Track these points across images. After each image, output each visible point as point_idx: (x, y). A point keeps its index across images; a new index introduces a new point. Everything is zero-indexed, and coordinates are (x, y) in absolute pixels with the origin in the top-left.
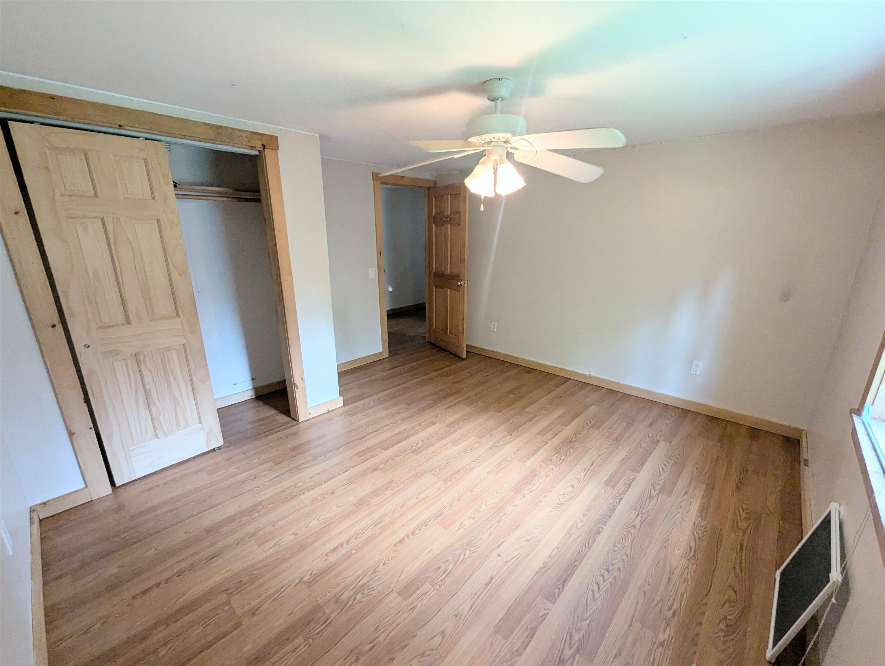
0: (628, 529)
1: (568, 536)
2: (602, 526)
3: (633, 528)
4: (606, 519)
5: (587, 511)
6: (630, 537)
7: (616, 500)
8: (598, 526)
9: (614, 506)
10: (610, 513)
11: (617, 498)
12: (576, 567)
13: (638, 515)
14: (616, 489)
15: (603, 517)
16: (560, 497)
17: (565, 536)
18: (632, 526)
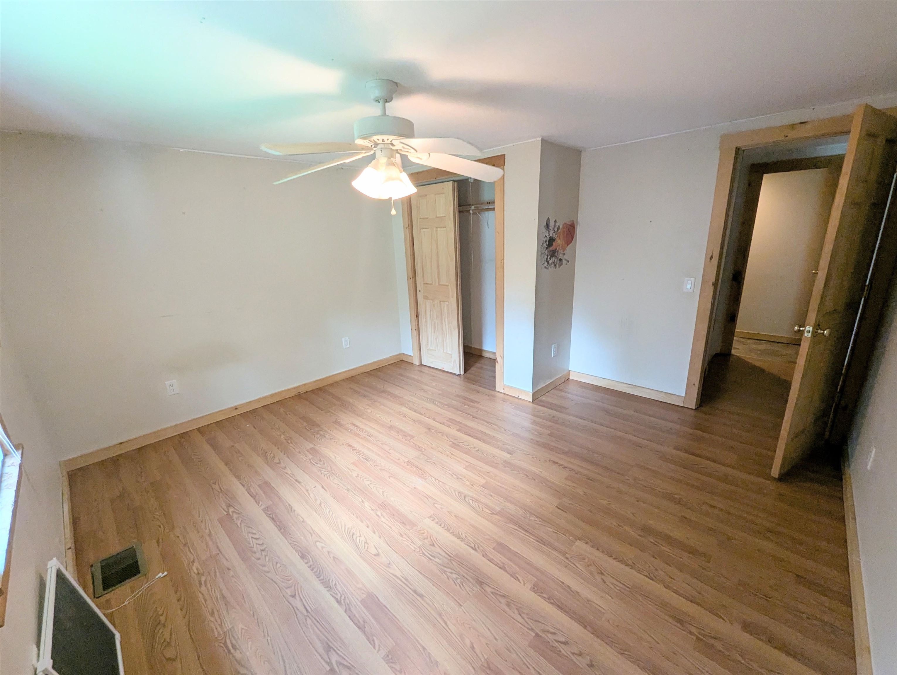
0: (293, 587)
1: (312, 532)
2: (309, 564)
3: (293, 594)
4: (317, 571)
5: (334, 557)
6: (283, 584)
7: (339, 595)
8: (310, 559)
9: (331, 588)
10: (323, 579)
11: (343, 597)
12: (280, 530)
13: (307, 611)
14: (359, 604)
15: (319, 569)
16: (362, 538)
17: (312, 529)
18: (295, 595)
